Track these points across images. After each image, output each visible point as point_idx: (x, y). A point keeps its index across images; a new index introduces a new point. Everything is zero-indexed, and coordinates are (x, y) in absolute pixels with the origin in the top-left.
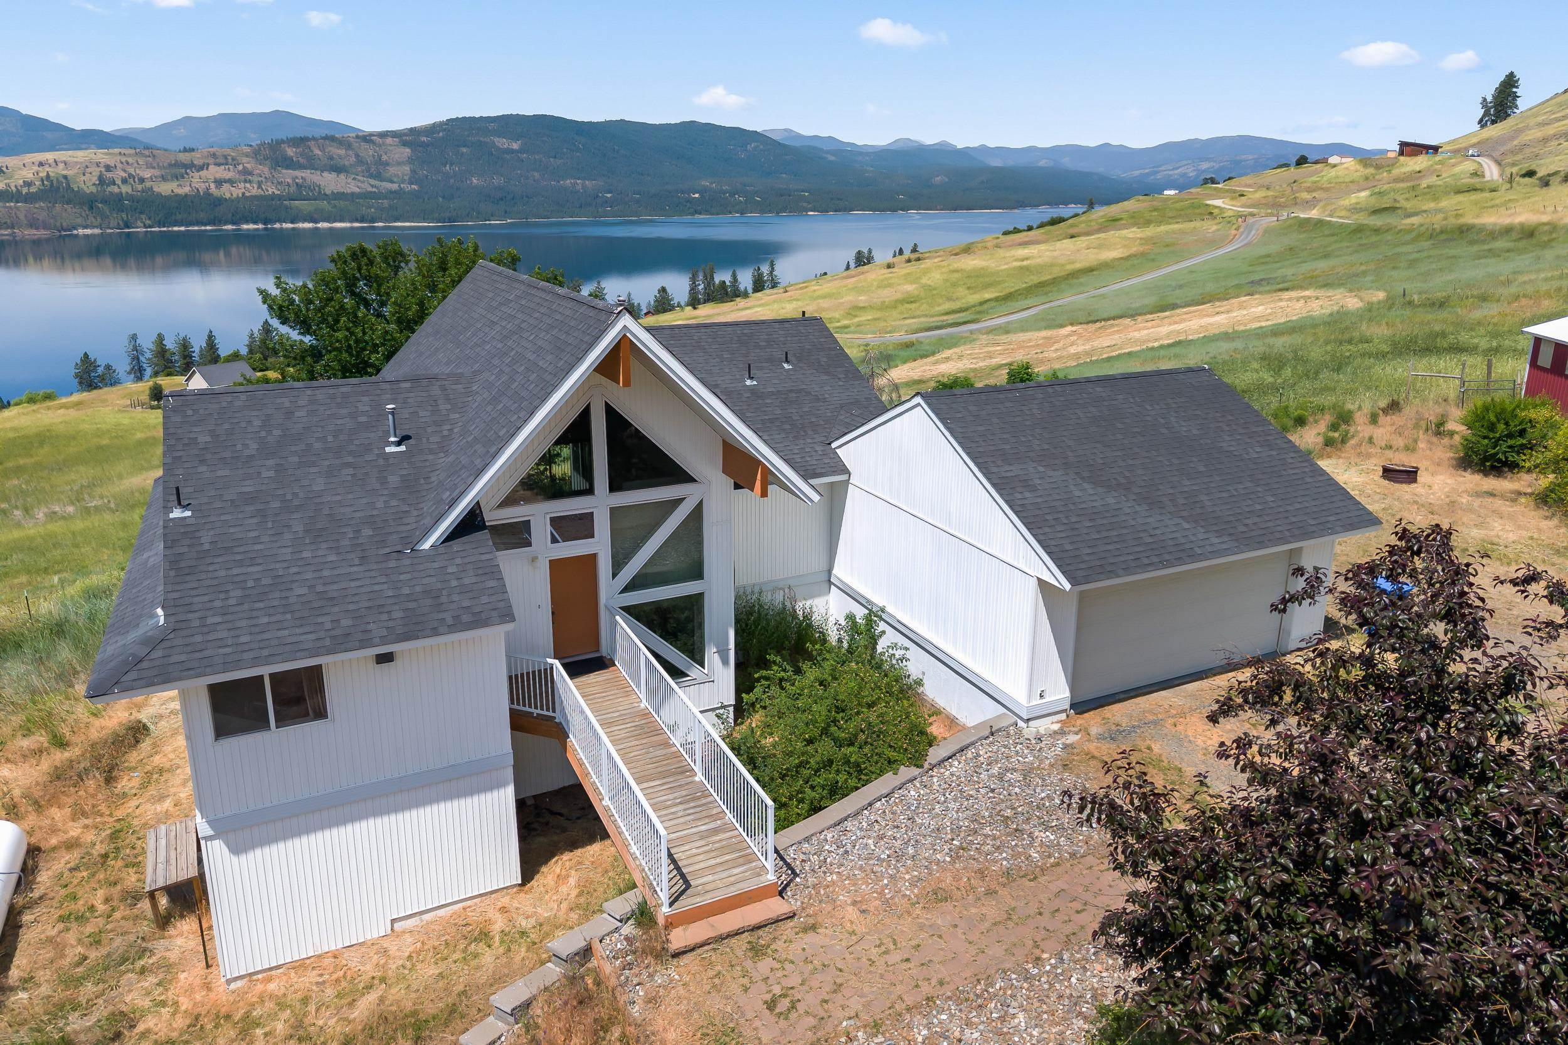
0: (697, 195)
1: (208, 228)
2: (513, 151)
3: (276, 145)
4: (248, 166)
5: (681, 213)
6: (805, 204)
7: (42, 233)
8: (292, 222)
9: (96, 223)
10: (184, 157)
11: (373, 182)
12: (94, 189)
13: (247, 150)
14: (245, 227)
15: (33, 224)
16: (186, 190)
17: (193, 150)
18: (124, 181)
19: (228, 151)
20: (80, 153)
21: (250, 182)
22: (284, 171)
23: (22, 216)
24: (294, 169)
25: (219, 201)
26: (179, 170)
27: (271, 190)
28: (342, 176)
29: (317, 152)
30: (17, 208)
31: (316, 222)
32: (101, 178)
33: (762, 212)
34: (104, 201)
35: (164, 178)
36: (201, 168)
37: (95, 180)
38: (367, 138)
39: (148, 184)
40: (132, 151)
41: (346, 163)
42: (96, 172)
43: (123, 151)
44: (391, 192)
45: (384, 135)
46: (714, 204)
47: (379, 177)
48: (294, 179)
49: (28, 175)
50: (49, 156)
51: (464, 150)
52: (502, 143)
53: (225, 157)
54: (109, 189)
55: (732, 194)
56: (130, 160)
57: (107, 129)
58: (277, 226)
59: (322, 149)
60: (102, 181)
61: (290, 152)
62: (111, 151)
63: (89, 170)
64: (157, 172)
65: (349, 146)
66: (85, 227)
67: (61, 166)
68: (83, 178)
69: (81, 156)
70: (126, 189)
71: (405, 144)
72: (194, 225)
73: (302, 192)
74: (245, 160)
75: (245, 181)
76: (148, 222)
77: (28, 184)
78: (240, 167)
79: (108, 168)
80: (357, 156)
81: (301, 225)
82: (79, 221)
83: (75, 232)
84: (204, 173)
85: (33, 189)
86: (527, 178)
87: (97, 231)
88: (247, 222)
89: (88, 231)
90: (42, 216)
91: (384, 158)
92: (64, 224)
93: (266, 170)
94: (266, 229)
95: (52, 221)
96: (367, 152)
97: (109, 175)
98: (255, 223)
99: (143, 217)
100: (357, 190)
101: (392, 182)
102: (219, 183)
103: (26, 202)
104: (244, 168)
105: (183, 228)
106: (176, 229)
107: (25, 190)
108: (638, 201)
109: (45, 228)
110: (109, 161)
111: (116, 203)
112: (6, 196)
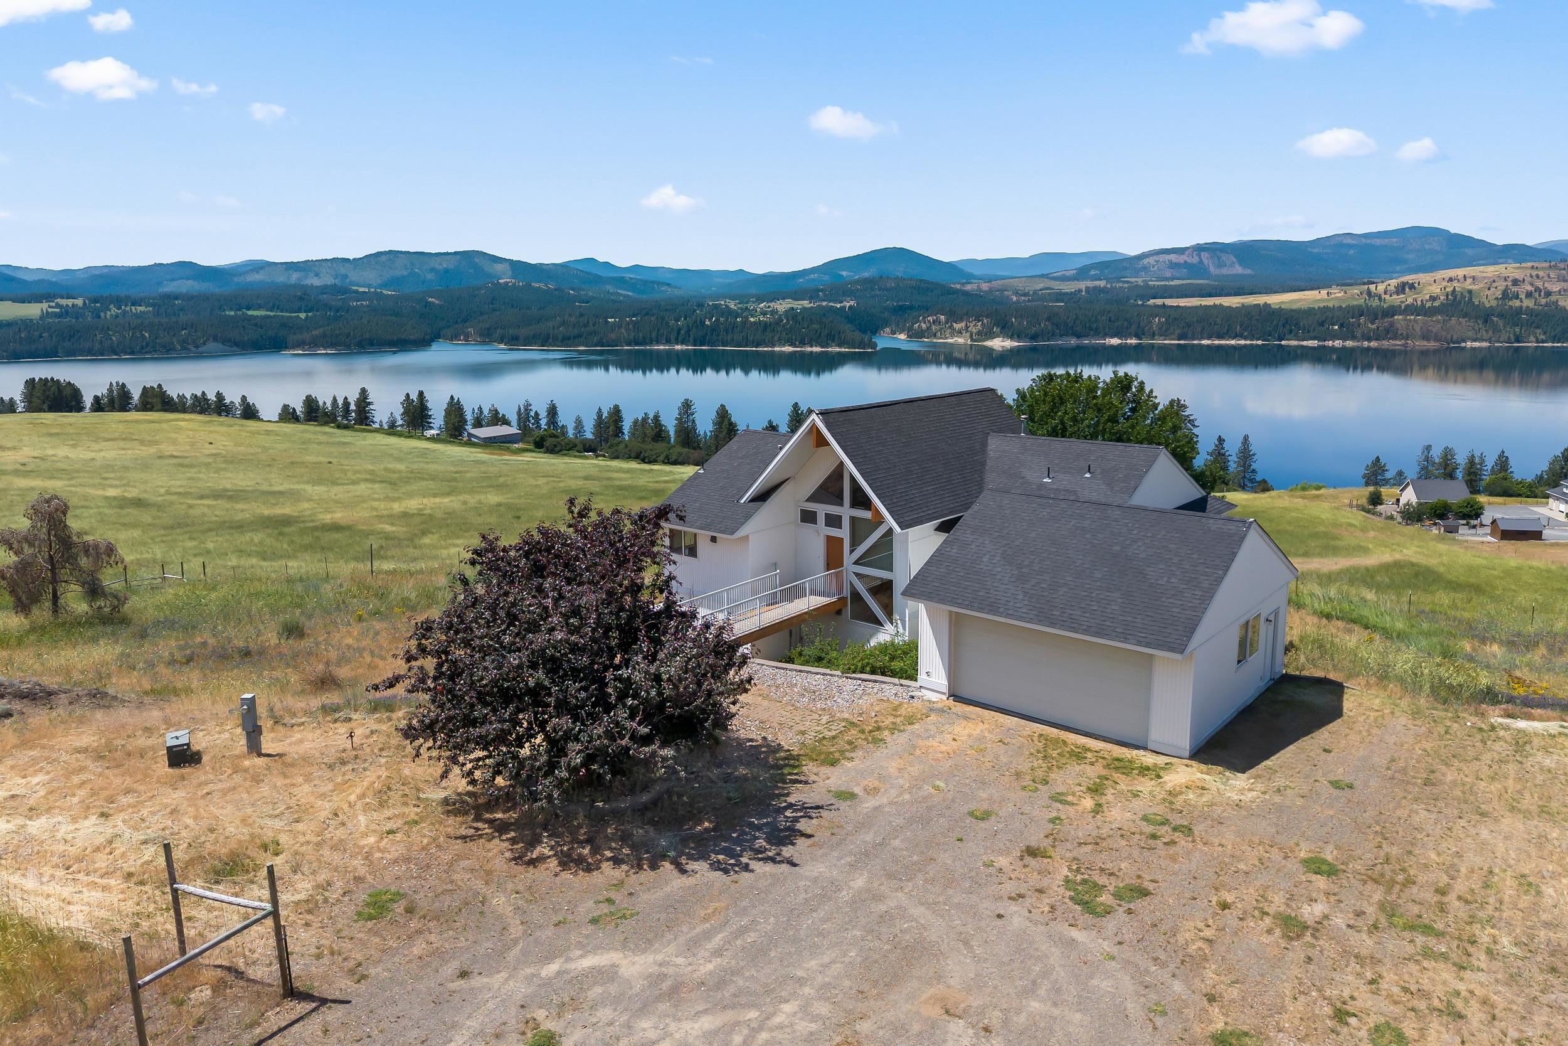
7: (1432, 345)
9: (1485, 336)
12: (1494, 303)
15: (1425, 337)
18: (1529, 295)
20: (1491, 268)
23: (1417, 328)
30: (1415, 321)
32: (1505, 292)
34: (1501, 316)
37: (1499, 294)
39: (1553, 298)
40: (1546, 265)
42: (1501, 285)
43: (1536, 264)
49: (1436, 290)
50: (1460, 272)
54: (1510, 303)
56: (1541, 273)
57: (1530, 242)
60: (1505, 295)
62: (1523, 265)
63: (1495, 285)
66: (1475, 340)
67: (1469, 281)
68: (1487, 292)
69: (1491, 270)
70: (1528, 303)
76: (1542, 337)
77: (1433, 298)
79: (1515, 282)
82: (1471, 333)
83: (1463, 345)
85: (1436, 304)
87: (1485, 344)
89: (1477, 344)
90: (1436, 328)
92: (1455, 337)
95: (1444, 333)
97: (1515, 289)
99: (1538, 331)
103: (1425, 315)
107: (1429, 304)
109: (1436, 340)
110: (1518, 275)
111: (1513, 317)
112: (1412, 309)
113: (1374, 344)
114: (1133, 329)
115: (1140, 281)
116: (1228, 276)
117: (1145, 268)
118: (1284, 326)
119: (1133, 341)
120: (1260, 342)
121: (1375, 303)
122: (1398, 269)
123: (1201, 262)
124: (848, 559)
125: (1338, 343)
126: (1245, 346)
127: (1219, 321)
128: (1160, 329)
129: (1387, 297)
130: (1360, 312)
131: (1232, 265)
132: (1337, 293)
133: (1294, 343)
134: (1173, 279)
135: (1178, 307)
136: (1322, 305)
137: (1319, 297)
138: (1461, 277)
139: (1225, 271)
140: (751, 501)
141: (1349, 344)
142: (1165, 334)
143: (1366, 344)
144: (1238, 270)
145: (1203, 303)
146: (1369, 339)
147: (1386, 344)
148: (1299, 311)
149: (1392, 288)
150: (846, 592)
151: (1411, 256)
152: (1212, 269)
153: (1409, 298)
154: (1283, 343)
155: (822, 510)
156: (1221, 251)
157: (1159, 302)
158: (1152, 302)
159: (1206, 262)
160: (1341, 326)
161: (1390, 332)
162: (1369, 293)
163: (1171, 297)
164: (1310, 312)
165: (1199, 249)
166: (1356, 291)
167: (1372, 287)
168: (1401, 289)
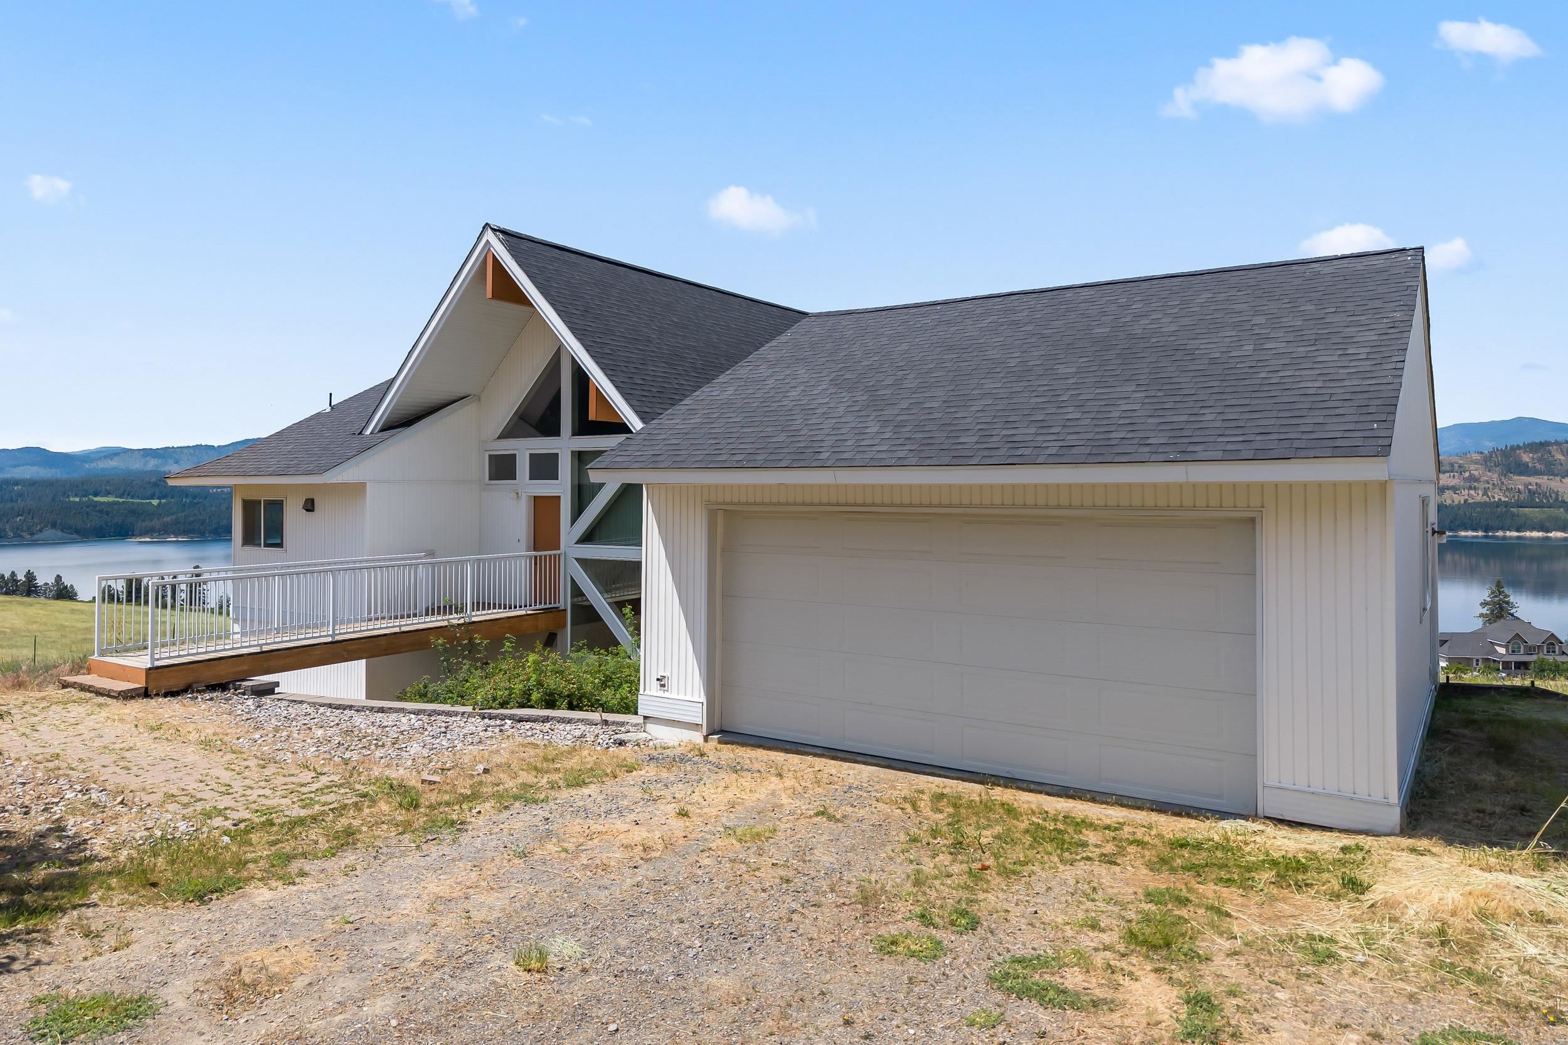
3: (1510, 452)
4: (1476, 473)
8: (1518, 530)
13: (1477, 457)
14: (1463, 533)
19: (1457, 459)
21: (1475, 489)
22: (1516, 477)
24: (1529, 476)
27: (1498, 496)
29: (1559, 457)
31: (1547, 531)
48: (1526, 485)
53: (1452, 465)
58: (1500, 533)
61: (1526, 458)
73: (1533, 499)
74: (1472, 467)
75: (1470, 488)
78: (1467, 474)
81: (1528, 534)
88: (1466, 529)
93: (1496, 476)
94: (1486, 537)
98: (1475, 530)
102: (1440, 490)
104: (1471, 475)
124: (569, 532)
140: (384, 429)
150: (565, 601)
155: (525, 448)
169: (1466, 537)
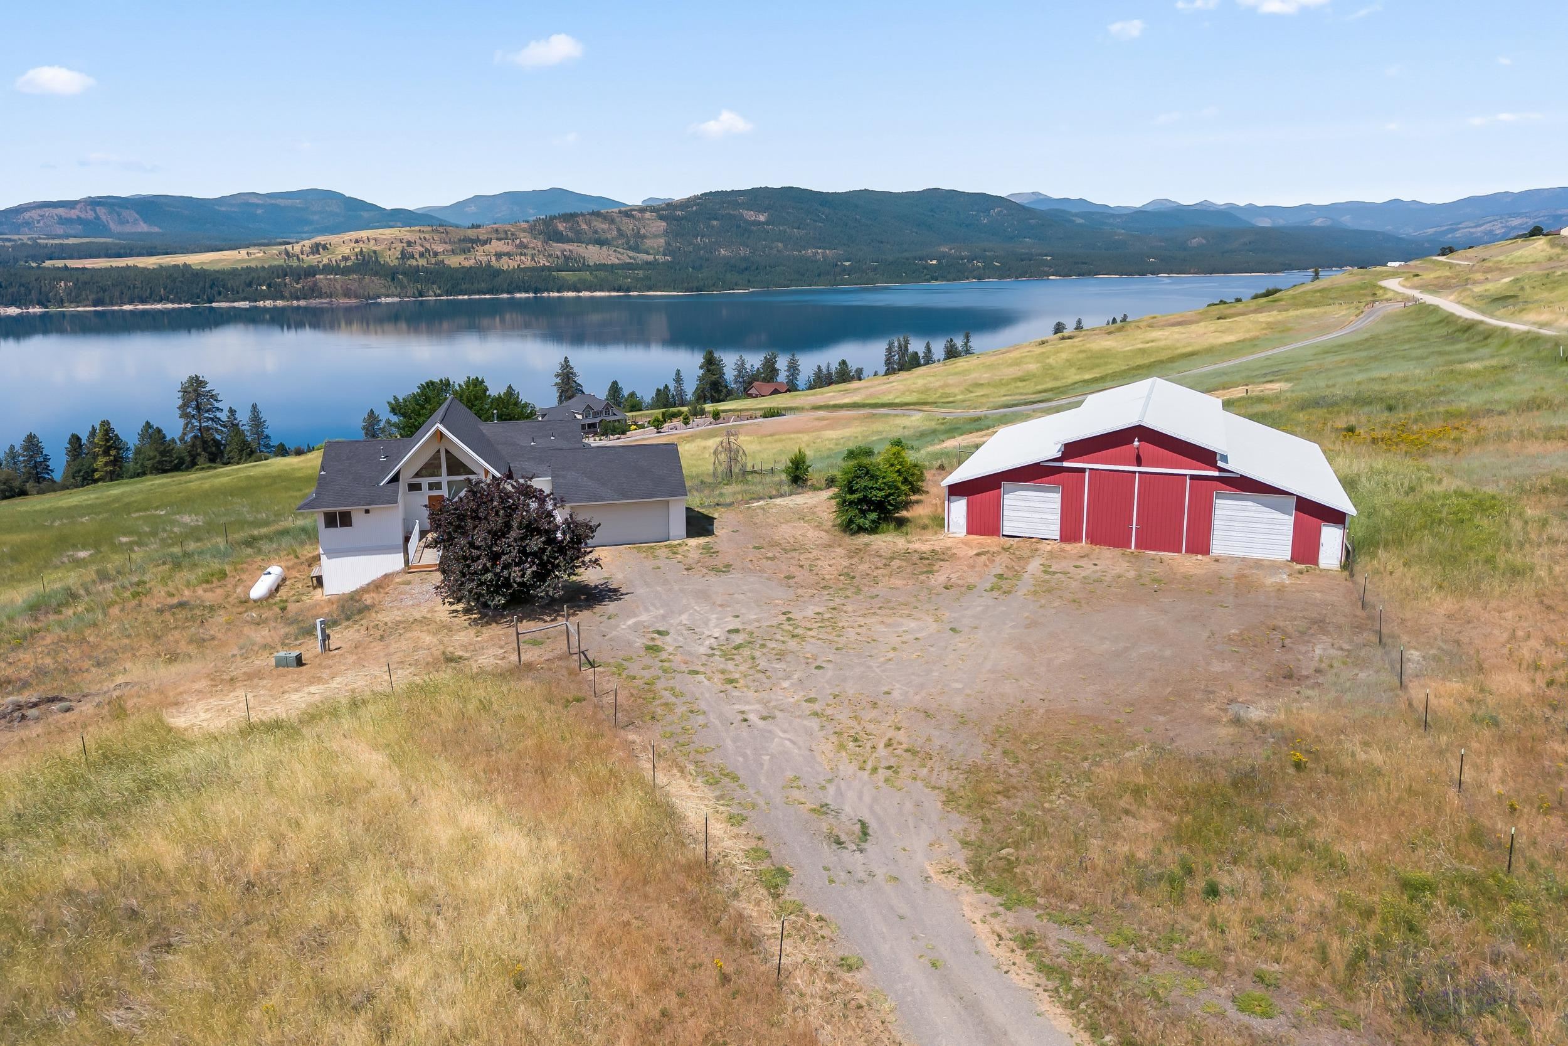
0: (934, 262)
1: (488, 296)
2: (759, 223)
3: (549, 221)
4: (524, 240)
5: (917, 280)
6: (1046, 269)
7: (354, 302)
8: (558, 291)
9: (396, 293)
10: (471, 233)
11: (631, 254)
12: (396, 262)
13: (524, 225)
14: (518, 295)
15: (347, 294)
16: (472, 262)
17: (478, 227)
18: (422, 255)
19: (508, 227)
20: (388, 231)
21: (525, 255)
22: (555, 245)
23: (338, 287)
24: (563, 243)
25: (498, 272)
26: (467, 244)
27: (543, 262)
28: (604, 249)
29: (584, 226)
30: (335, 280)
31: (579, 291)
32: (403, 253)
33: (1001, 277)
34: (404, 274)
35: (454, 252)
36: (485, 243)
37: (398, 254)
38: (628, 213)
39: (440, 258)
40: (430, 229)
41: (609, 237)
42: (399, 246)
43: (422, 228)
44: (647, 263)
45: (642, 210)
46: (951, 270)
47: (636, 249)
48: (562, 252)
49: (346, 250)
50: (364, 234)
51: (715, 223)
52: (750, 215)
53: (506, 233)
54: (409, 262)
55: (971, 260)
56: (427, 236)
57: (410, 209)
58: (545, 294)
59: (589, 224)
60: (404, 255)
61: (561, 227)
62: (413, 228)
63: (393, 246)
64: (448, 247)
65: (612, 221)
66: (387, 296)
67: (372, 242)
68: (389, 253)
69: (388, 233)
70: (422, 262)
71: (661, 218)
72: (475, 294)
73: (569, 263)
74: (522, 235)
75: (521, 254)
76: (438, 292)
77: (345, 259)
78: (518, 242)
79: (409, 244)
80: (619, 230)
81: (565, 294)
82: (383, 291)
83: (379, 300)
84: (487, 247)
85: (349, 263)
86: (771, 248)
87: (396, 299)
88: (520, 291)
89: (389, 300)
90: (354, 286)
91: (643, 231)
92: (371, 293)
93: (539, 243)
95: (361, 291)
96: (628, 226)
97: (409, 250)
98: (527, 292)
99: (435, 286)
100: (617, 261)
101: (648, 254)
102: (499, 256)
103: (342, 274)
104: (521, 242)
105: (466, 297)
106: (460, 297)
107: (343, 264)
108: (875, 269)
109: (356, 297)
110: (410, 237)
111: (413, 274)
112: (328, 269)
113: (302, 303)
114: (34, 295)
115: (25, 238)
116: (132, 234)
117: (27, 224)
118: (211, 288)
119: (38, 310)
120: (189, 305)
121: (294, 263)
122: (306, 229)
123: (97, 218)
125: (269, 303)
126: (173, 309)
127: (138, 284)
128: (69, 294)
129: (304, 257)
130: (284, 272)
131: (135, 222)
132: (257, 253)
133: (224, 305)
134: (67, 237)
135: (84, 269)
136: (245, 265)
137: (239, 257)
138: (365, 238)
139: (128, 229)
141: (280, 303)
142: (77, 301)
143: (295, 303)
144: (143, 227)
145: (114, 264)
146: (298, 299)
147: (313, 302)
148: (222, 272)
149: (307, 249)
151: (316, 218)
152: (112, 226)
153: (324, 259)
154: (214, 305)
156: (120, 206)
157: (59, 263)
158: (48, 263)
159: (103, 218)
160: (269, 286)
161: (314, 291)
162: (287, 253)
163: (71, 258)
164: (234, 273)
165: (94, 203)
166: (275, 250)
167: (289, 247)
168: (316, 249)
169: (521, 298)
